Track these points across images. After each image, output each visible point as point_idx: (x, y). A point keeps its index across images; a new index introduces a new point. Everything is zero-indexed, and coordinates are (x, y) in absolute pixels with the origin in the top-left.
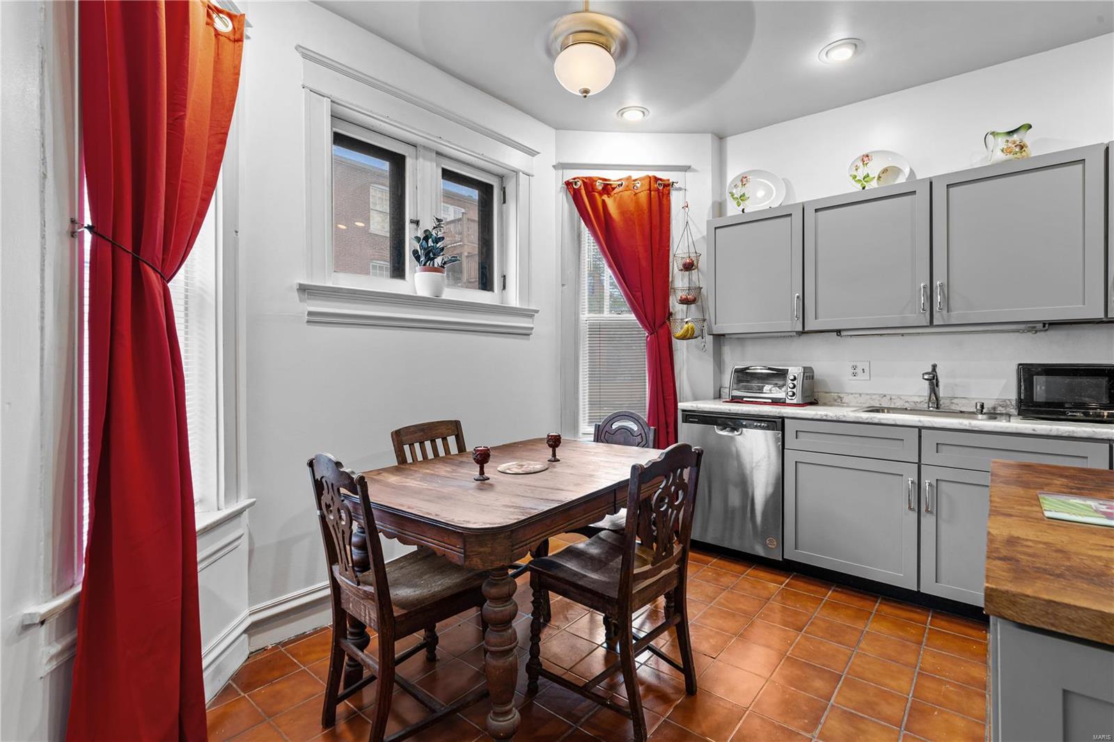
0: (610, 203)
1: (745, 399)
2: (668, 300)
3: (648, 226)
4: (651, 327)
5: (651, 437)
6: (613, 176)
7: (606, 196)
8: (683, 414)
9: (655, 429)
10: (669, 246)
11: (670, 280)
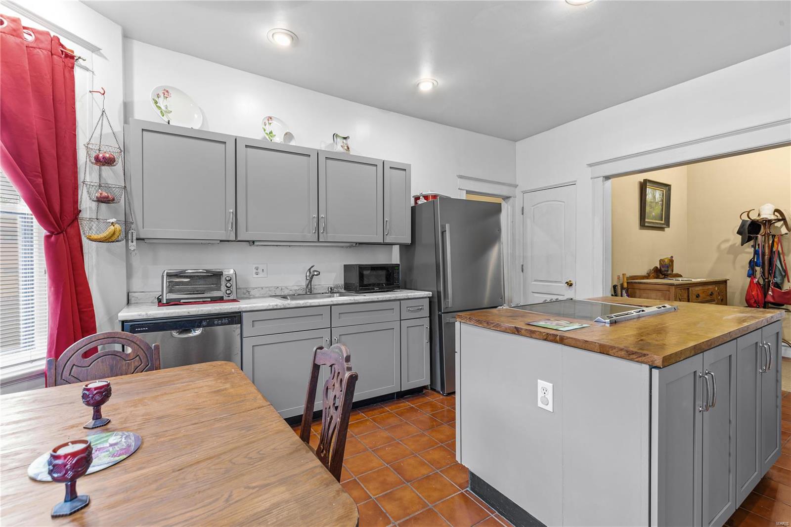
2: (77, 194)
10: (75, 130)
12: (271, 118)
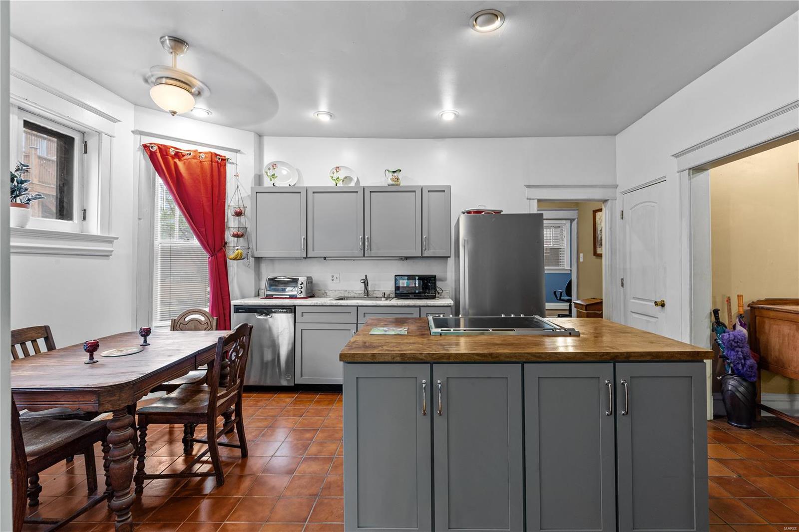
0: (180, 164)
1: (274, 296)
2: (224, 234)
3: (210, 185)
4: (211, 251)
5: (214, 324)
6: (184, 147)
7: (177, 159)
8: (234, 308)
9: (217, 319)
10: (225, 199)
11: (226, 221)
12: (338, 168)
